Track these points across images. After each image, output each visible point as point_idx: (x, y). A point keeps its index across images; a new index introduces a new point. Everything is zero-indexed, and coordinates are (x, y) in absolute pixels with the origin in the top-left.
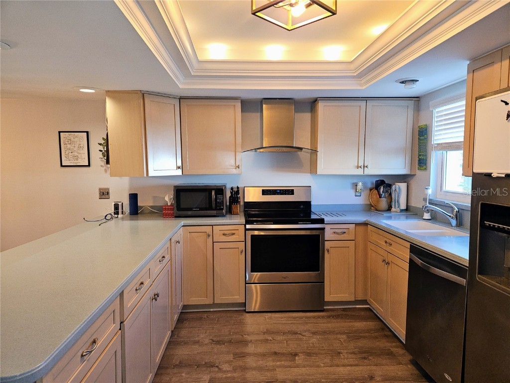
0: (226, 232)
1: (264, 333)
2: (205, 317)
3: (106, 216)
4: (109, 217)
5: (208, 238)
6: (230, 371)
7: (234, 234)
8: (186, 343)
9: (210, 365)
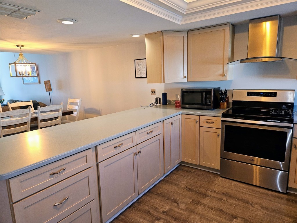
0: (208, 121)
1: (223, 194)
2: (193, 172)
3: (150, 105)
4: (152, 105)
5: (196, 123)
6: (183, 209)
7: (214, 123)
8: (171, 183)
9: (175, 201)
